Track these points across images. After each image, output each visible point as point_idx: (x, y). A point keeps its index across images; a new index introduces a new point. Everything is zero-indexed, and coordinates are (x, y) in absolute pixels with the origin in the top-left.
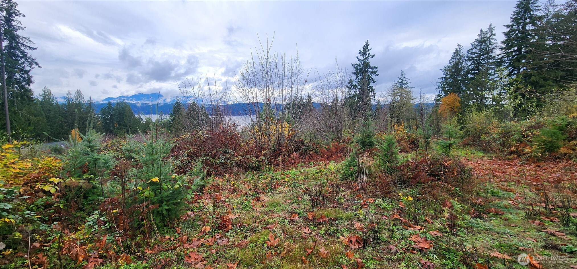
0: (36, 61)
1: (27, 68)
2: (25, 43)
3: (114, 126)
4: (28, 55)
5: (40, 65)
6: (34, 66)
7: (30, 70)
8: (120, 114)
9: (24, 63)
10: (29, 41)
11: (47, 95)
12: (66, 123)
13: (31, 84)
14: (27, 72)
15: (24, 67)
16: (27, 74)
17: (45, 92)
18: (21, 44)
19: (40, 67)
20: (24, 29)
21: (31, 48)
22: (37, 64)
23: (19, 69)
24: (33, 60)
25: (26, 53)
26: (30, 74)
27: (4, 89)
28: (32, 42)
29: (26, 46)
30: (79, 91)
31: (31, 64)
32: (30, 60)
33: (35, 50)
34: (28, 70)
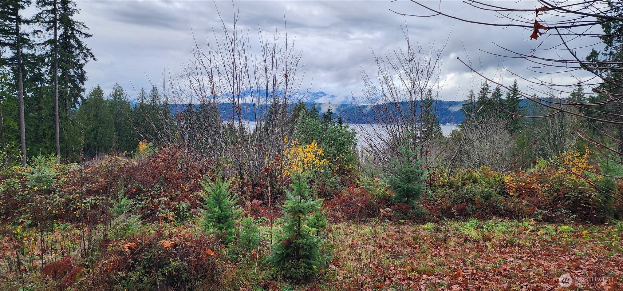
0: (91, 51)
1: (82, 62)
2: (80, 29)
4: (84, 45)
5: (95, 57)
6: (89, 58)
7: (84, 64)
9: (78, 54)
10: (84, 26)
11: (119, 95)
13: (85, 82)
14: (81, 66)
15: (78, 61)
16: (82, 69)
17: (116, 91)
18: (77, 31)
19: (95, 59)
20: (80, 11)
21: (87, 35)
22: (93, 56)
24: (88, 50)
25: (81, 42)
26: (84, 68)
27: (56, 90)
28: (87, 28)
29: (81, 33)
30: (155, 89)
31: (85, 56)
32: (85, 51)
33: (90, 38)
34: (82, 64)
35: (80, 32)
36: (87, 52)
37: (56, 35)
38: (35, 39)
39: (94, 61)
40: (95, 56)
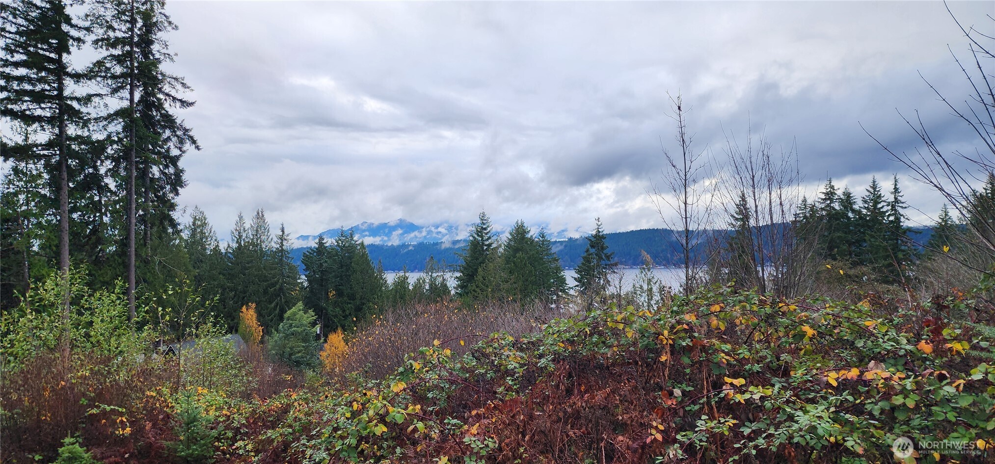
0: (191, 133)
1: (174, 152)
2: (173, 93)
3: (328, 297)
4: (178, 121)
5: (199, 143)
6: (188, 146)
7: (180, 155)
8: (342, 266)
9: (169, 139)
10: (183, 85)
11: (199, 226)
12: (231, 291)
13: (180, 190)
14: (174, 160)
15: (168, 150)
16: (175, 165)
17: (195, 219)
18: (168, 95)
19: (198, 148)
20: (175, 58)
21: (184, 103)
23: (159, 153)
24: (186, 130)
25: (172, 116)
26: (181, 164)
27: (131, 205)
28: (188, 88)
29: (174, 99)
30: (261, 214)
31: (181, 141)
32: (178, 133)
33: (190, 109)
34: (176, 156)
35: (172, 97)
36: (184, 134)
37: (132, 100)
38: (91, 111)
39: (197, 150)
40: (197, 142)
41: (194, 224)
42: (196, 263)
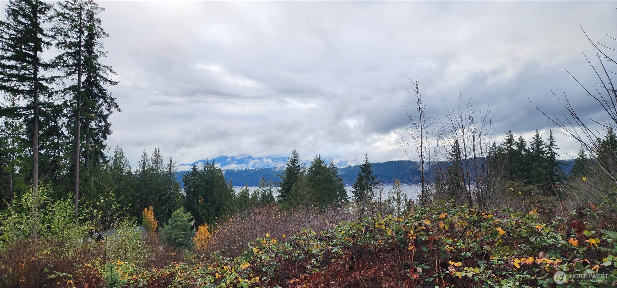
0: (115, 101)
1: (105, 112)
2: (105, 76)
3: (198, 203)
4: (108, 93)
5: (120, 107)
6: (113, 109)
7: (109, 115)
8: (207, 183)
9: (102, 104)
10: (111, 71)
11: (119, 157)
12: (138, 198)
13: (108, 136)
14: (105, 118)
15: (101, 111)
16: (105, 121)
17: (116, 153)
18: (102, 77)
19: (119, 110)
20: (106, 54)
21: (112, 83)
23: (96, 113)
24: (113, 99)
25: (105, 90)
26: (109, 120)
27: (77, 145)
28: (114, 73)
29: (106, 80)
30: (157, 151)
31: (110, 106)
32: (109, 101)
33: (116, 86)
34: (106, 115)
35: (105, 79)
36: (111, 102)
37: (79, 80)
38: (54, 86)
39: (118, 112)
41: (116, 157)
42: (116, 181)
